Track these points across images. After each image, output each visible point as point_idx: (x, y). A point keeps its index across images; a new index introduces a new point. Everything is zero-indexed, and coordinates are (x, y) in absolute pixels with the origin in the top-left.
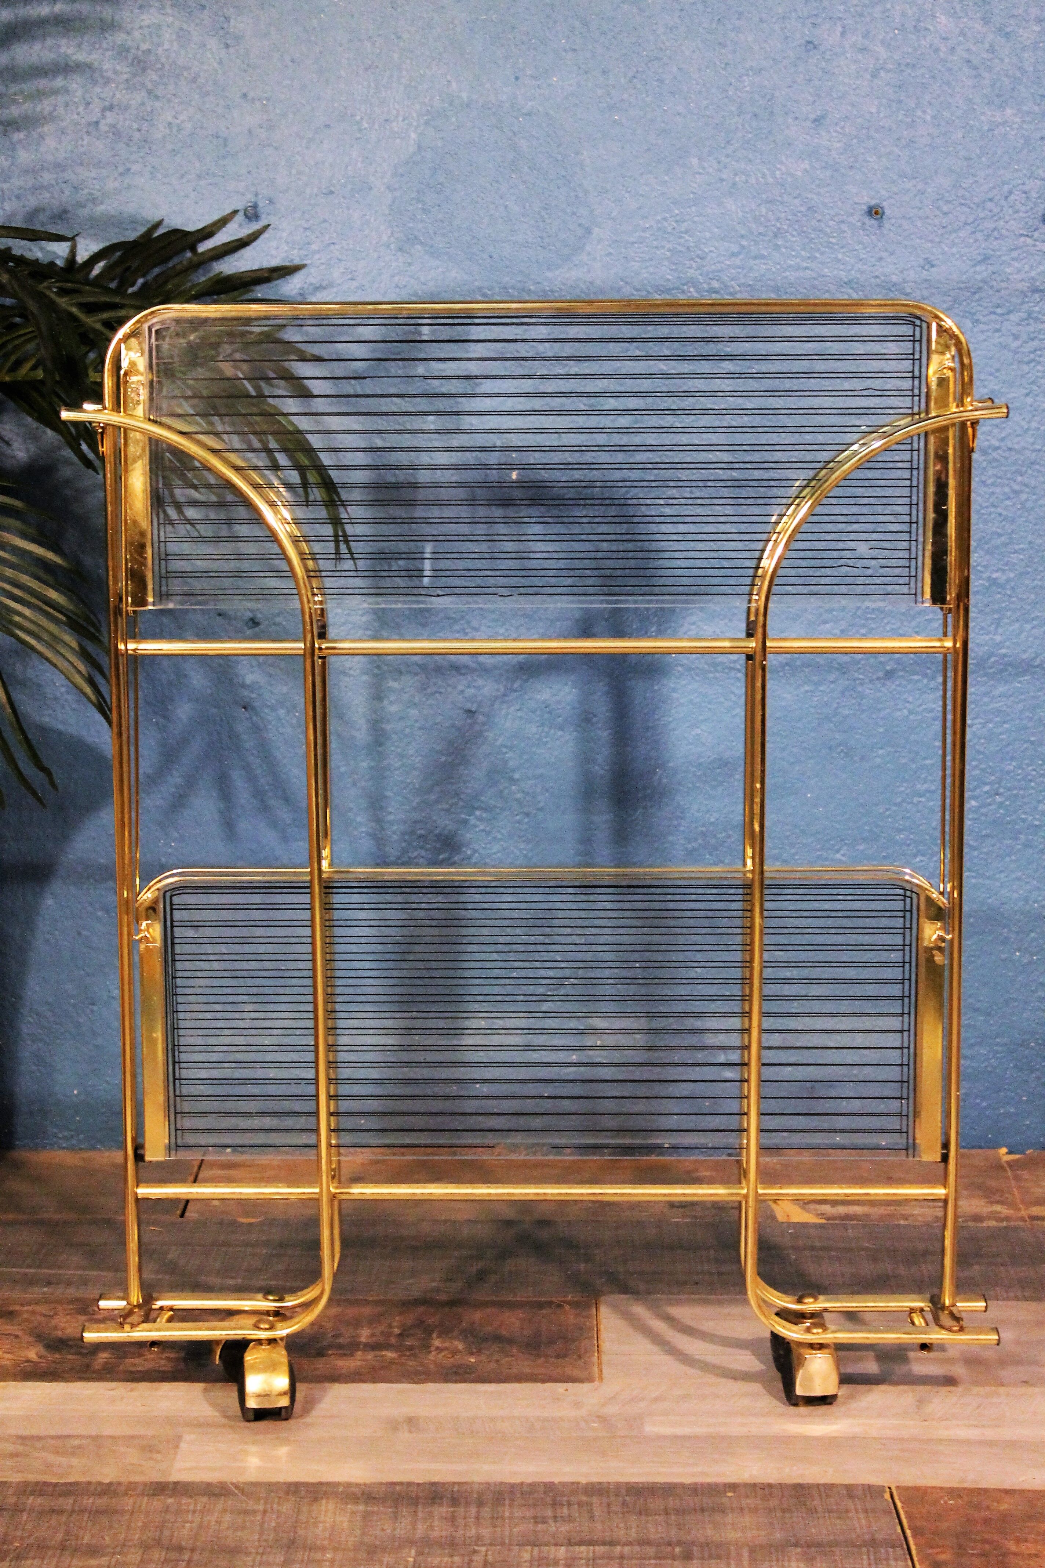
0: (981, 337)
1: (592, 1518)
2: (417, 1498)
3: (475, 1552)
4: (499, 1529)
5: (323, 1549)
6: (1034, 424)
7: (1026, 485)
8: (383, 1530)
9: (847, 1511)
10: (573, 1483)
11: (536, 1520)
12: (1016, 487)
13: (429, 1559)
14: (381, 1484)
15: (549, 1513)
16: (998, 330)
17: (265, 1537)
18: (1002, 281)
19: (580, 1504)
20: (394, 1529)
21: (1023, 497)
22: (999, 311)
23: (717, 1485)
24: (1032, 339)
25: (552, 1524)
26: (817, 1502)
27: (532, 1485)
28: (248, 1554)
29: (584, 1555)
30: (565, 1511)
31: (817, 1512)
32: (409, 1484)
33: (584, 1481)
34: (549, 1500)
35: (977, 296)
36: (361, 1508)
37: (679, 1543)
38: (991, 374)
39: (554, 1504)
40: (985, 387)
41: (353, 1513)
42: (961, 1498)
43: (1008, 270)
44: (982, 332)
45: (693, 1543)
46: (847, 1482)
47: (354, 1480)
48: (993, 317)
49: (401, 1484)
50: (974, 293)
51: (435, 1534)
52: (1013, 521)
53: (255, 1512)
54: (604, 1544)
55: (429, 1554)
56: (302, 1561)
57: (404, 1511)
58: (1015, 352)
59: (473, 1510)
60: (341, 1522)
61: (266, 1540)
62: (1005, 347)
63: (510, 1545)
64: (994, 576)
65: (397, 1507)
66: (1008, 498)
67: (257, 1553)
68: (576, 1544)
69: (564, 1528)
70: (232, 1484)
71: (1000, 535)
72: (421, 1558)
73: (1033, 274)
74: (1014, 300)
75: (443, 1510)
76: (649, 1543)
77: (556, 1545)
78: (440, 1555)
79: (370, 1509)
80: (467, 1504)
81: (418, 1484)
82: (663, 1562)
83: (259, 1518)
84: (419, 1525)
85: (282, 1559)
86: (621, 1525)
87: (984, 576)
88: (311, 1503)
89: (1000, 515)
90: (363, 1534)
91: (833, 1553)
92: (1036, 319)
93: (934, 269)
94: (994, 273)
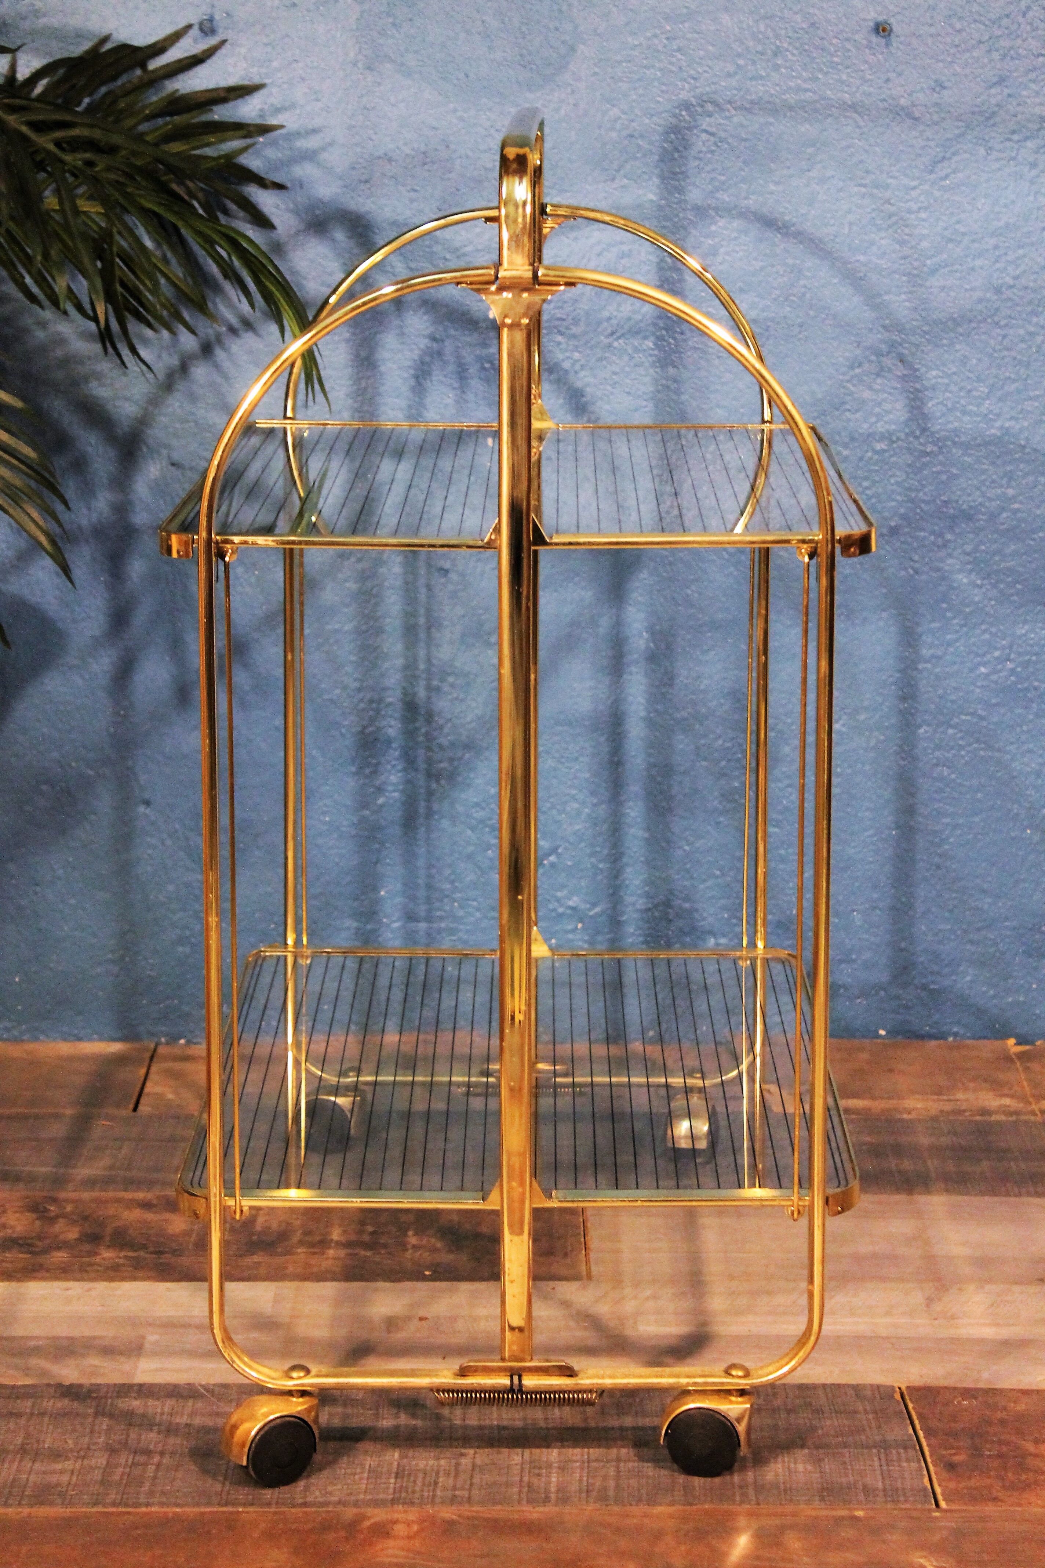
0: (995, 166)
11: (527, 1422)
12: (1032, 329)
13: (414, 1463)
15: (540, 1415)
16: (1013, 159)
18: (1019, 105)
22: (1015, 137)
28: (221, 1457)
30: (557, 1413)
35: (992, 121)
36: (340, 1410)
40: (999, 220)
41: (330, 1415)
42: (974, 1398)
43: (1025, 93)
46: (855, 1382)
48: (1009, 144)
50: (989, 118)
53: (224, 1415)
55: (413, 1457)
57: (385, 1413)
59: (459, 1412)
63: (499, 1447)
65: (378, 1410)
70: (201, 1385)
72: (405, 1461)
74: (1031, 126)
77: (548, 1447)
78: (426, 1458)
79: (348, 1411)
89: (1014, 358)
93: (945, 92)
94: (1010, 96)
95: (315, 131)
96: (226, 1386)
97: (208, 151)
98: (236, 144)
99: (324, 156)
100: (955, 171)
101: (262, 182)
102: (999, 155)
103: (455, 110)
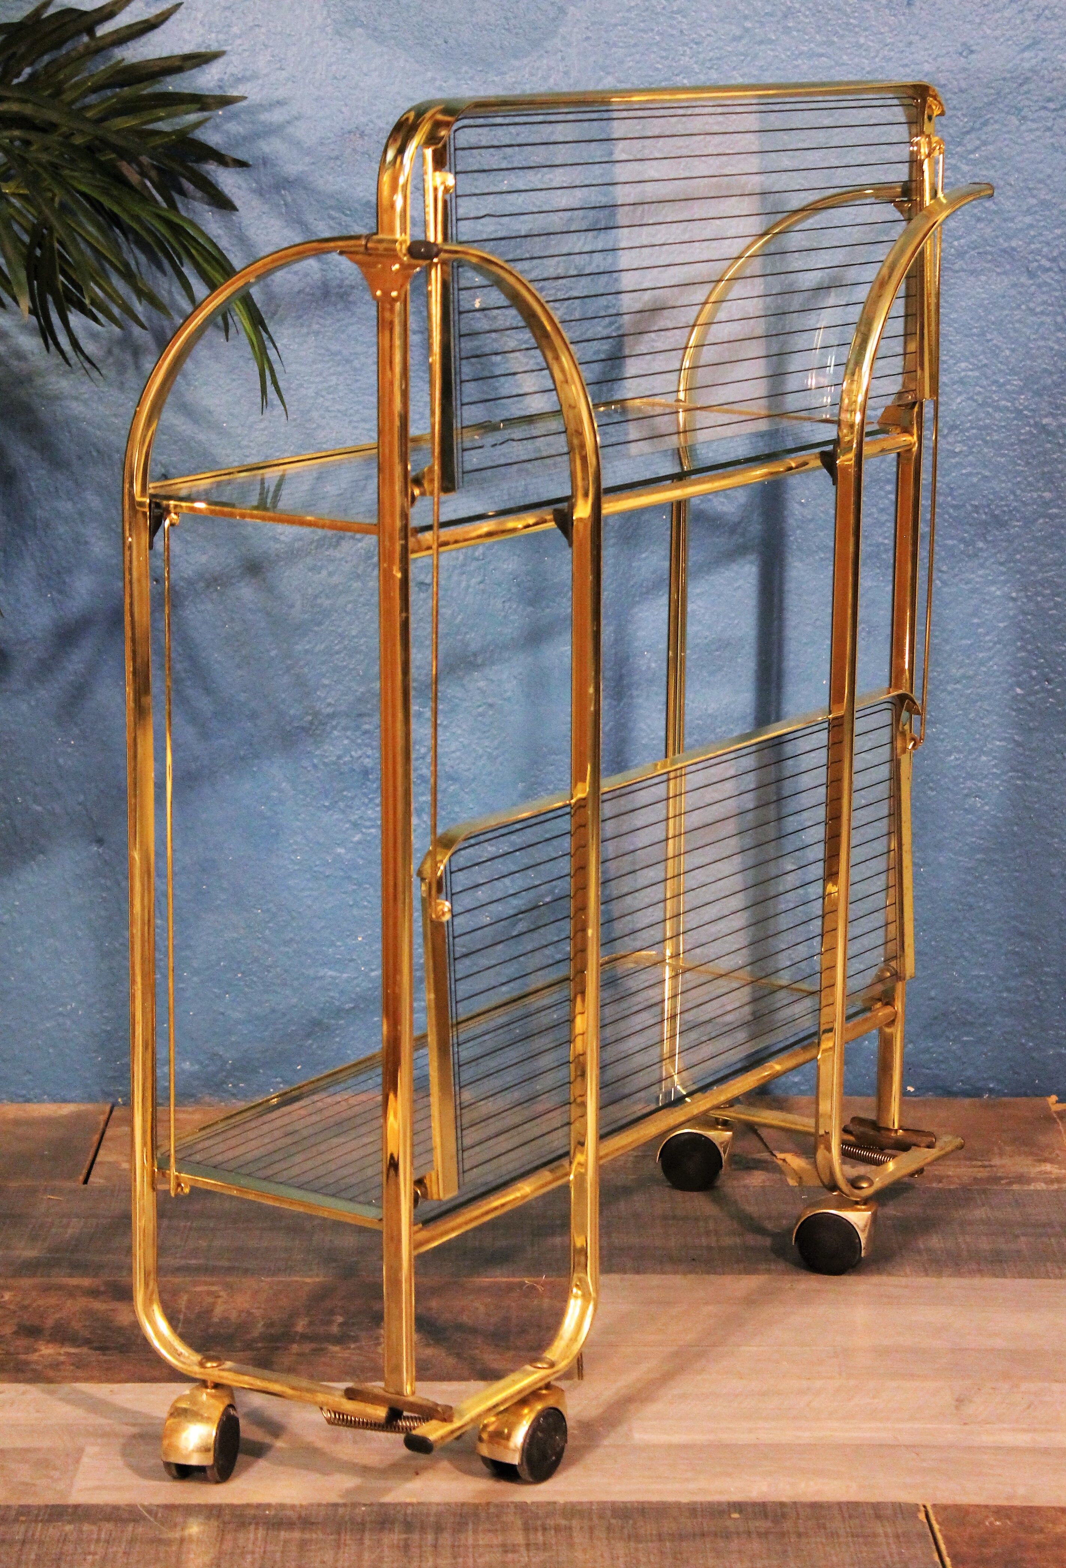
0: (1029, 137)
1: (571, 1546)
2: (363, 1524)
4: (460, 1560)
9: (875, 1535)
10: (549, 1503)
11: (505, 1548)
14: (319, 1505)
15: (520, 1539)
16: (1049, 129)
18: (1055, 70)
19: (557, 1529)
20: (336, 1561)
22: (1051, 105)
23: (720, 1504)
25: (525, 1553)
26: (836, 1524)
27: (501, 1505)
30: (540, 1538)
31: (838, 1536)
32: (354, 1505)
33: (562, 1499)
34: (519, 1522)
35: (1025, 88)
36: (297, 1535)
38: (1040, 181)
39: (526, 1529)
40: (1033, 196)
41: (286, 1542)
42: (1010, 1519)
44: (1031, 130)
46: (873, 1500)
47: (288, 1501)
48: (1043, 113)
50: (1021, 85)
53: (169, 1542)
57: (347, 1538)
59: (430, 1538)
60: (274, 1552)
64: (1045, 421)
65: (339, 1534)
70: (143, 1506)
75: (395, 1537)
79: (307, 1536)
80: (423, 1529)
81: (365, 1506)
83: (174, 1548)
84: (366, 1555)
88: (236, 1531)
89: (1052, 349)
93: (974, 56)
94: (1044, 60)
95: (280, 103)
96: (173, 1507)
97: (161, 126)
98: (193, 117)
99: (290, 130)
100: (985, 143)
101: (222, 159)
102: (1034, 126)
103: (434, 79)
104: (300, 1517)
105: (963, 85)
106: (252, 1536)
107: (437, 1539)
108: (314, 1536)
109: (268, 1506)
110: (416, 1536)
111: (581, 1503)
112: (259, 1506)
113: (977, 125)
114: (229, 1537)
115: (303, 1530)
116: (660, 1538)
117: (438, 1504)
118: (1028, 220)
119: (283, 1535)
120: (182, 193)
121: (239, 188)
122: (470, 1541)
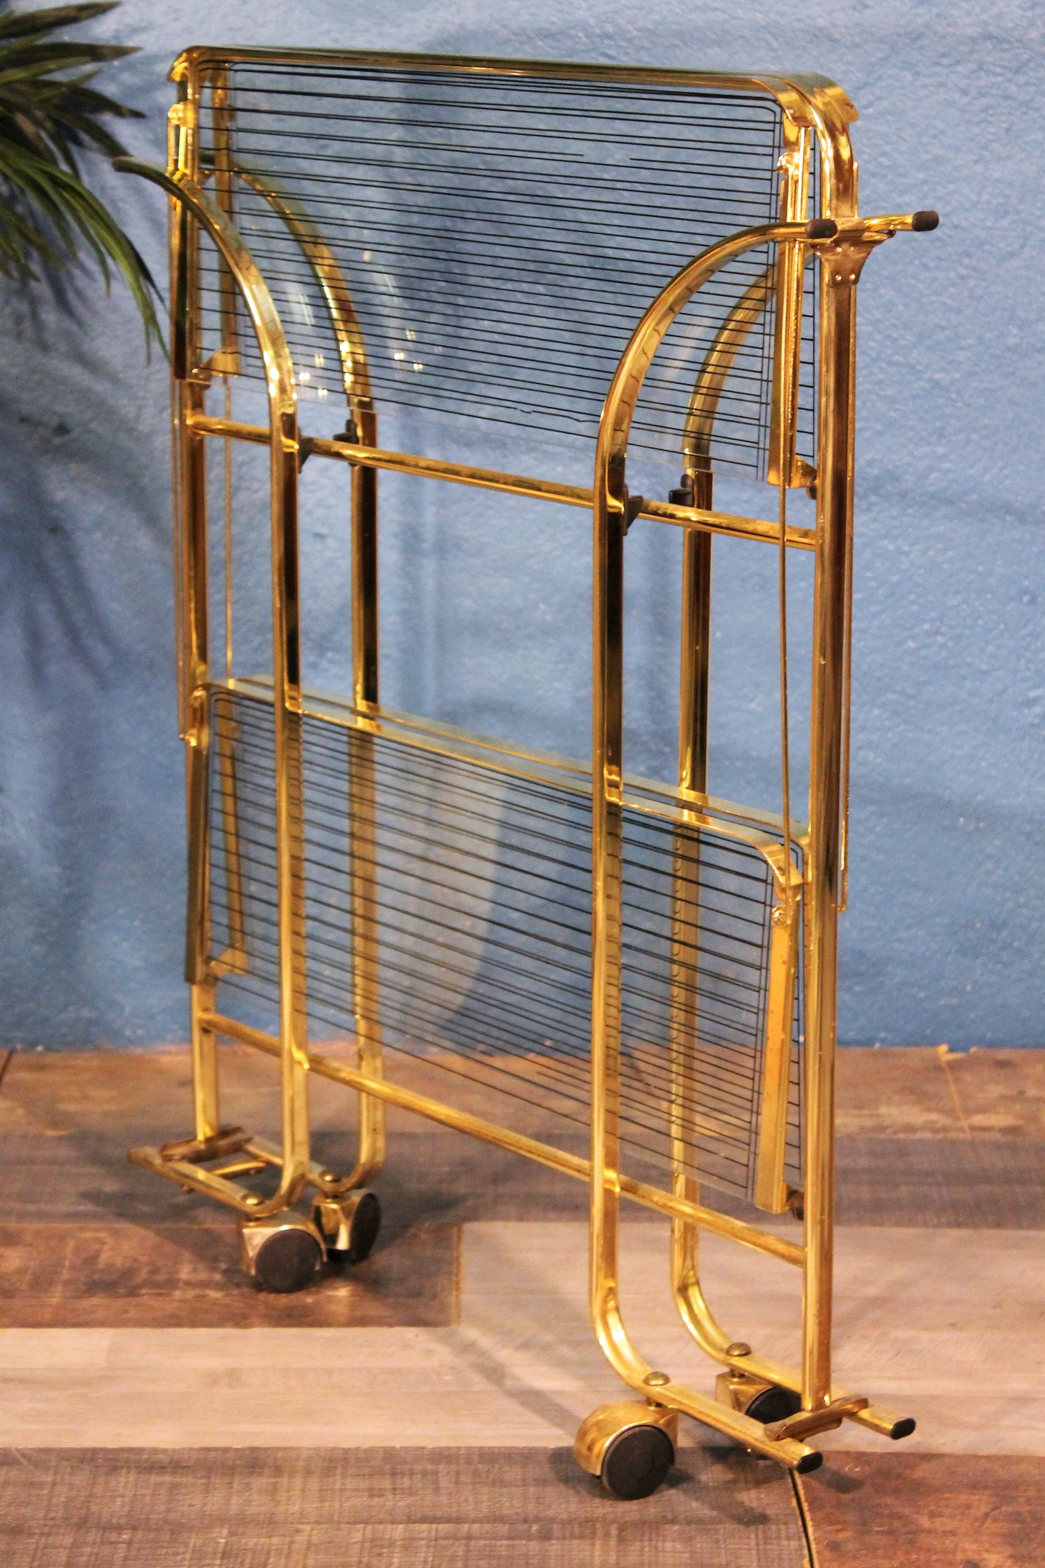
0: (922, 92)
1: (437, 1490)
2: (233, 1467)
3: (298, 1531)
4: (327, 1504)
5: (119, 1528)
6: (985, 197)
7: (975, 269)
8: (191, 1505)
9: (736, 1482)
10: (418, 1448)
11: (372, 1493)
12: (963, 272)
13: (244, 1541)
14: (192, 1449)
15: (387, 1484)
16: (942, 85)
17: (52, 1515)
18: (949, 25)
19: (424, 1474)
20: (205, 1505)
21: (971, 283)
22: (945, 61)
24: (984, 96)
25: (391, 1497)
26: (700, 1470)
27: (371, 1451)
28: (31, 1535)
29: (424, 1535)
30: (406, 1482)
32: (226, 1450)
33: (430, 1445)
34: (387, 1468)
35: (919, 43)
36: (167, 1479)
37: (537, 1520)
38: (935, 137)
39: (394, 1474)
40: (927, 152)
41: (157, 1485)
42: (871, 1467)
43: (955, 12)
44: (925, 86)
45: (552, 1520)
47: (161, 1445)
48: (937, 69)
49: (216, 1449)
50: (915, 40)
51: (252, 1510)
52: (959, 312)
53: (41, 1485)
54: (449, 1521)
55: (243, 1534)
56: (95, 1543)
57: (218, 1481)
58: (963, 111)
59: (298, 1482)
60: (143, 1495)
61: (53, 1519)
62: (950, 104)
63: (339, 1523)
65: (209, 1478)
66: (953, 285)
67: (42, 1534)
68: (415, 1522)
69: (402, 1503)
70: (17, 1450)
71: (943, 329)
72: (234, 1539)
73: (985, 17)
74: (961, 48)
75: (263, 1481)
76: (502, 1520)
77: (393, 1522)
78: (259, 1536)
79: (177, 1479)
80: (292, 1474)
81: (236, 1450)
82: (516, 1542)
83: (46, 1491)
84: (235, 1500)
85: (71, 1540)
86: (471, 1498)
87: (926, 376)
88: (108, 1474)
89: (945, 304)
90: (169, 1510)
91: (717, 1532)
92: (988, 72)
93: (868, 12)
94: (938, 15)
96: (47, 1451)
97: (59, 77)
98: (89, 68)
100: (878, 99)
101: (118, 110)
102: (927, 81)
103: (329, 31)
104: (171, 1462)
105: (857, 39)
106: (122, 1479)
107: (305, 1483)
108: (185, 1480)
109: (141, 1450)
110: (285, 1480)
111: (448, 1448)
112: (131, 1450)
113: (871, 81)
114: (101, 1480)
115: (174, 1473)
116: (524, 1483)
117: (309, 1449)
118: (921, 175)
119: (154, 1478)
120: (79, 143)
121: (135, 138)
122: (338, 1486)
